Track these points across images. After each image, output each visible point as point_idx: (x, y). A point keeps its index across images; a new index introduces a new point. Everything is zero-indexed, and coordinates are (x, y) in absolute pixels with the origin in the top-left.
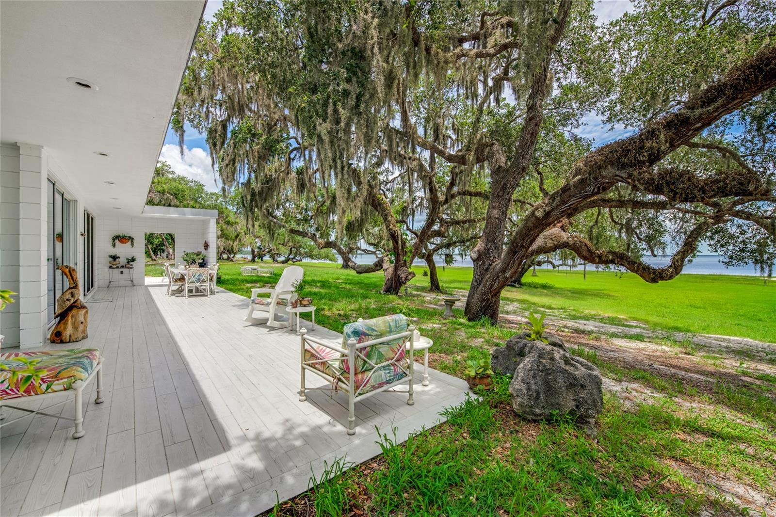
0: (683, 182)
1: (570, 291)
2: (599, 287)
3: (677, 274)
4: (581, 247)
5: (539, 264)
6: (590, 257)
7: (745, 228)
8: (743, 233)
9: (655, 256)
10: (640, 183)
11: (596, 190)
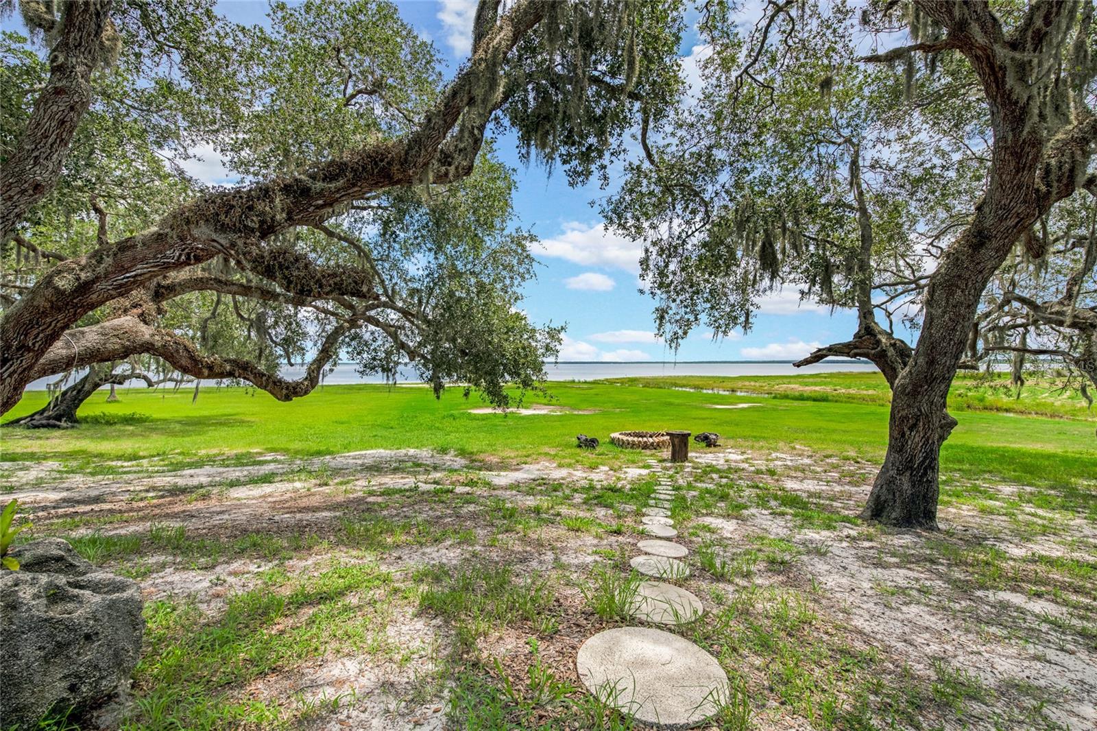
0: (298, 268)
1: (179, 422)
2: (230, 411)
3: (313, 387)
4: (177, 351)
5: (121, 380)
6: (195, 367)
7: (376, 335)
8: (375, 340)
9: (292, 365)
10: (246, 259)
11: (183, 257)
